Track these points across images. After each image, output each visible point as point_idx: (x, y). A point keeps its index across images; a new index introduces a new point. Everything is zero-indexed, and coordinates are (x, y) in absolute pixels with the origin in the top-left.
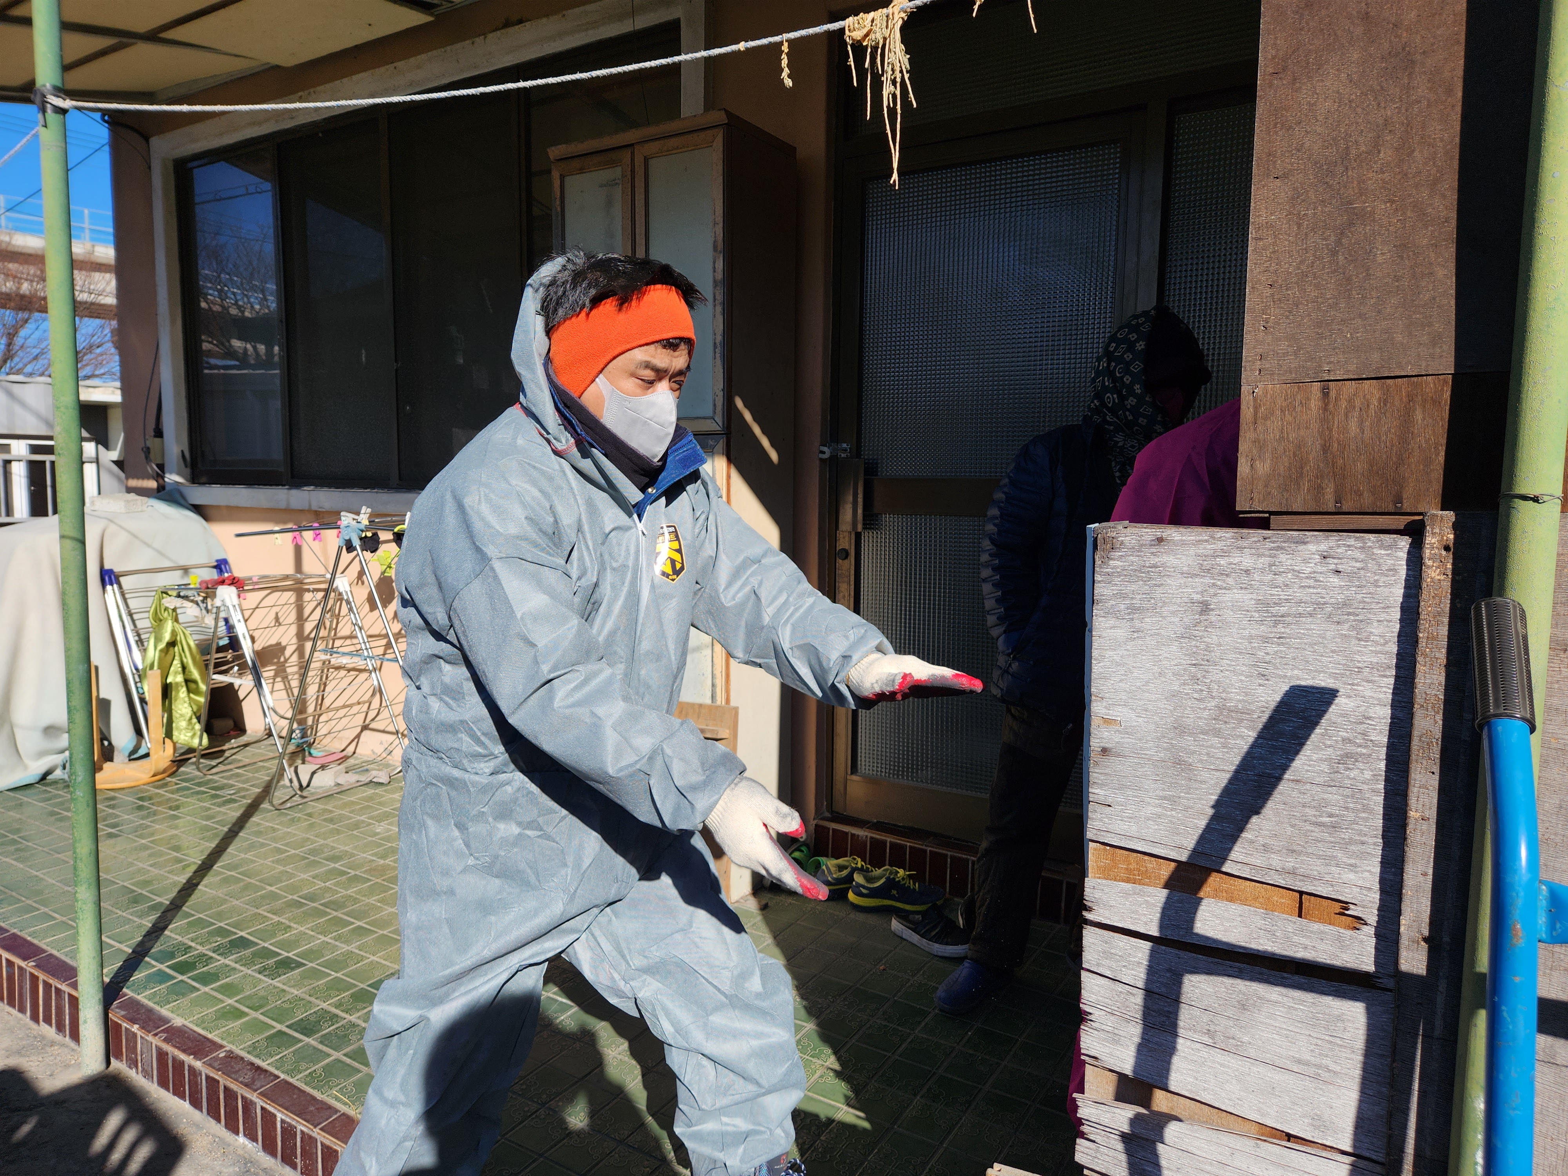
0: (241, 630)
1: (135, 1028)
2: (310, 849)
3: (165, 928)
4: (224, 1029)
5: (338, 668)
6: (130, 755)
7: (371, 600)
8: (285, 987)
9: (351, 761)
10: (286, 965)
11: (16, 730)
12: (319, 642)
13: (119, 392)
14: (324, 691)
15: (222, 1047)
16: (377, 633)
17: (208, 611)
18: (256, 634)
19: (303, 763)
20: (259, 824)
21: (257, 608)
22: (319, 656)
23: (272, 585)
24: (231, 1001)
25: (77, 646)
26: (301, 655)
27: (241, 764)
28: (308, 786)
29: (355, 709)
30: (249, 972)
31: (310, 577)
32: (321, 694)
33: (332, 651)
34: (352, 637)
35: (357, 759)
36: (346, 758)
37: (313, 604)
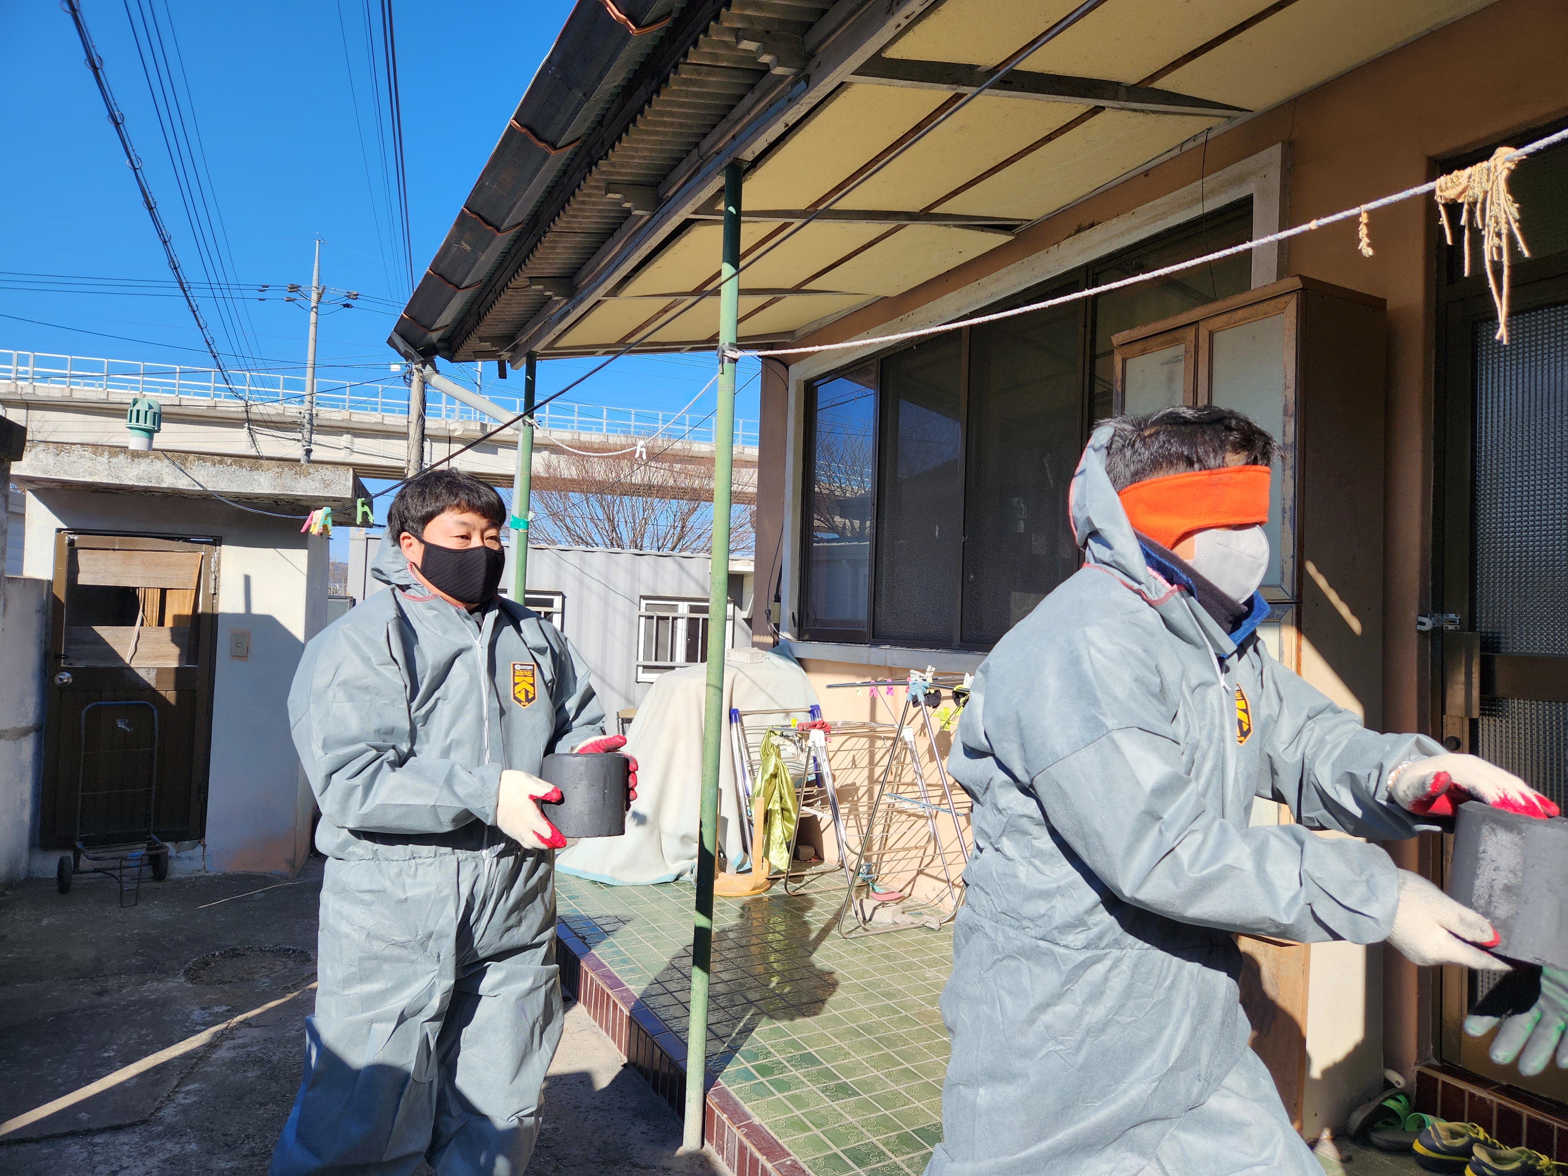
0: (825, 769)
1: (724, 1117)
2: (869, 982)
3: (753, 1030)
4: (791, 1138)
5: (901, 812)
6: (738, 869)
7: (930, 750)
8: (842, 1112)
9: (907, 902)
10: (844, 1090)
11: (662, 836)
12: (886, 786)
13: (753, 564)
14: (888, 832)
15: (789, 1155)
16: (934, 782)
17: (802, 750)
18: (837, 773)
19: (867, 897)
20: (829, 949)
21: (838, 750)
22: (886, 800)
23: (850, 731)
24: (798, 1113)
25: (710, 773)
26: (871, 797)
27: (818, 890)
28: (870, 920)
29: (913, 853)
30: (814, 1088)
31: (883, 725)
32: (885, 834)
33: (896, 795)
34: (913, 784)
35: (912, 901)
36: (902, 899)
37: (883, 751)
